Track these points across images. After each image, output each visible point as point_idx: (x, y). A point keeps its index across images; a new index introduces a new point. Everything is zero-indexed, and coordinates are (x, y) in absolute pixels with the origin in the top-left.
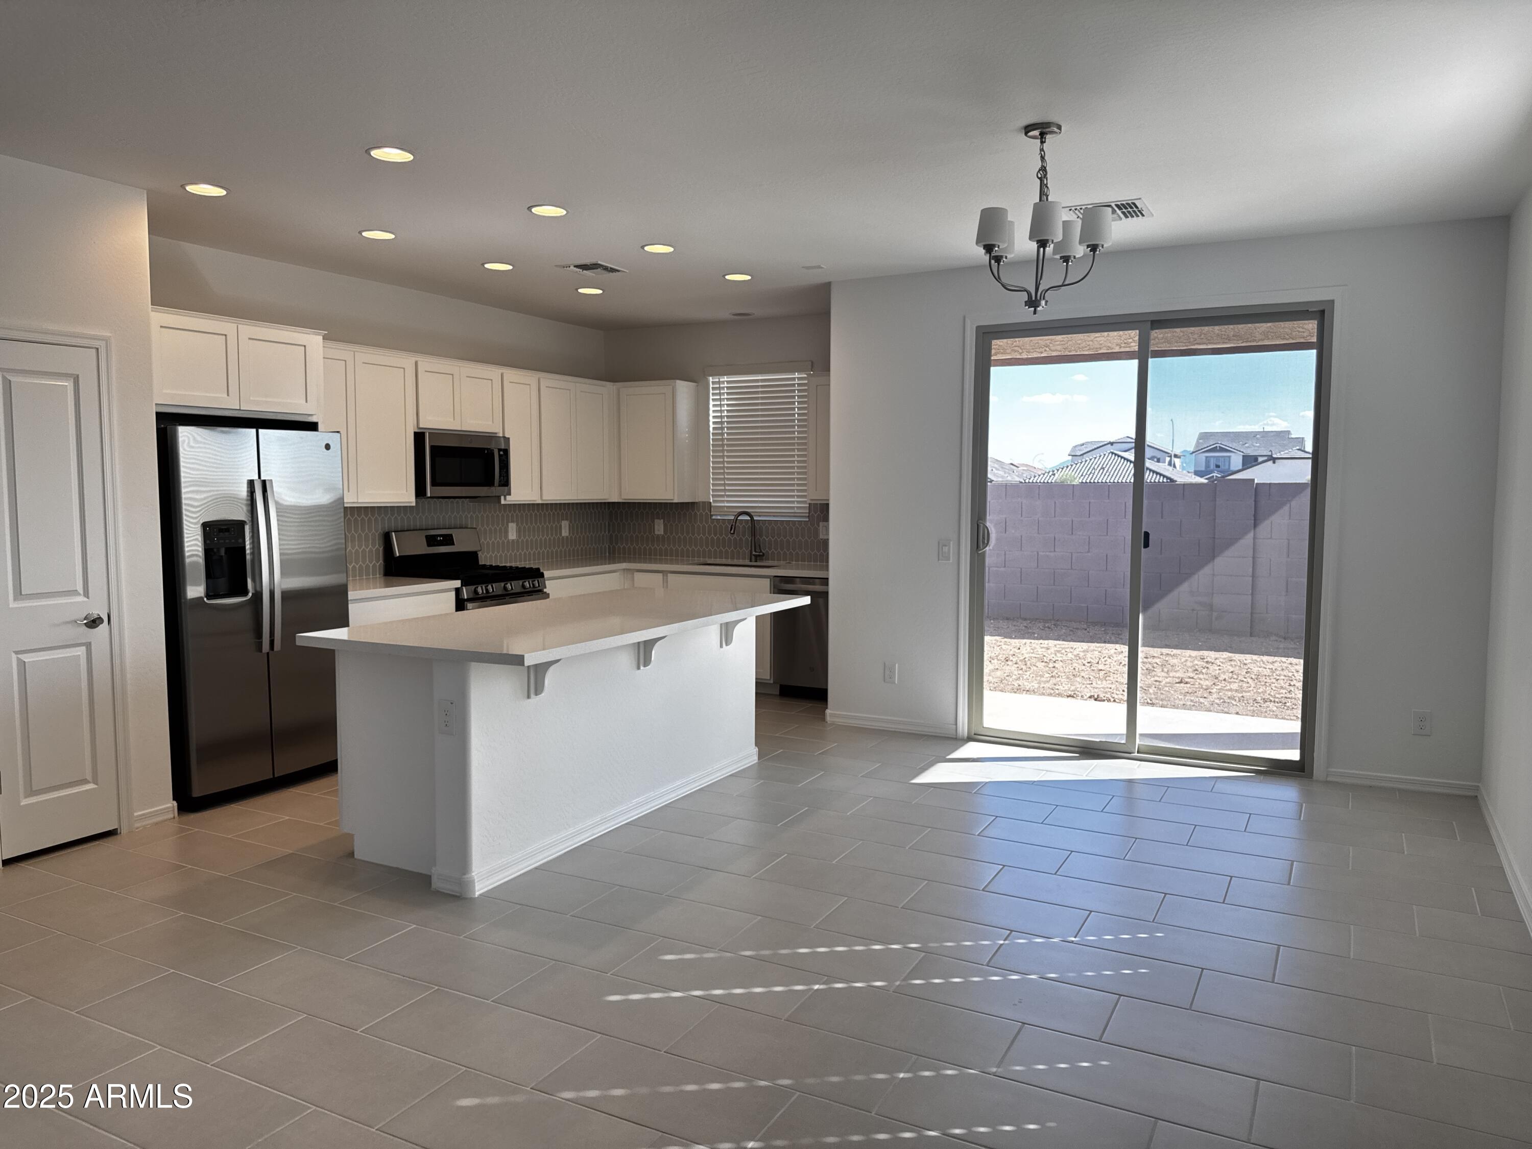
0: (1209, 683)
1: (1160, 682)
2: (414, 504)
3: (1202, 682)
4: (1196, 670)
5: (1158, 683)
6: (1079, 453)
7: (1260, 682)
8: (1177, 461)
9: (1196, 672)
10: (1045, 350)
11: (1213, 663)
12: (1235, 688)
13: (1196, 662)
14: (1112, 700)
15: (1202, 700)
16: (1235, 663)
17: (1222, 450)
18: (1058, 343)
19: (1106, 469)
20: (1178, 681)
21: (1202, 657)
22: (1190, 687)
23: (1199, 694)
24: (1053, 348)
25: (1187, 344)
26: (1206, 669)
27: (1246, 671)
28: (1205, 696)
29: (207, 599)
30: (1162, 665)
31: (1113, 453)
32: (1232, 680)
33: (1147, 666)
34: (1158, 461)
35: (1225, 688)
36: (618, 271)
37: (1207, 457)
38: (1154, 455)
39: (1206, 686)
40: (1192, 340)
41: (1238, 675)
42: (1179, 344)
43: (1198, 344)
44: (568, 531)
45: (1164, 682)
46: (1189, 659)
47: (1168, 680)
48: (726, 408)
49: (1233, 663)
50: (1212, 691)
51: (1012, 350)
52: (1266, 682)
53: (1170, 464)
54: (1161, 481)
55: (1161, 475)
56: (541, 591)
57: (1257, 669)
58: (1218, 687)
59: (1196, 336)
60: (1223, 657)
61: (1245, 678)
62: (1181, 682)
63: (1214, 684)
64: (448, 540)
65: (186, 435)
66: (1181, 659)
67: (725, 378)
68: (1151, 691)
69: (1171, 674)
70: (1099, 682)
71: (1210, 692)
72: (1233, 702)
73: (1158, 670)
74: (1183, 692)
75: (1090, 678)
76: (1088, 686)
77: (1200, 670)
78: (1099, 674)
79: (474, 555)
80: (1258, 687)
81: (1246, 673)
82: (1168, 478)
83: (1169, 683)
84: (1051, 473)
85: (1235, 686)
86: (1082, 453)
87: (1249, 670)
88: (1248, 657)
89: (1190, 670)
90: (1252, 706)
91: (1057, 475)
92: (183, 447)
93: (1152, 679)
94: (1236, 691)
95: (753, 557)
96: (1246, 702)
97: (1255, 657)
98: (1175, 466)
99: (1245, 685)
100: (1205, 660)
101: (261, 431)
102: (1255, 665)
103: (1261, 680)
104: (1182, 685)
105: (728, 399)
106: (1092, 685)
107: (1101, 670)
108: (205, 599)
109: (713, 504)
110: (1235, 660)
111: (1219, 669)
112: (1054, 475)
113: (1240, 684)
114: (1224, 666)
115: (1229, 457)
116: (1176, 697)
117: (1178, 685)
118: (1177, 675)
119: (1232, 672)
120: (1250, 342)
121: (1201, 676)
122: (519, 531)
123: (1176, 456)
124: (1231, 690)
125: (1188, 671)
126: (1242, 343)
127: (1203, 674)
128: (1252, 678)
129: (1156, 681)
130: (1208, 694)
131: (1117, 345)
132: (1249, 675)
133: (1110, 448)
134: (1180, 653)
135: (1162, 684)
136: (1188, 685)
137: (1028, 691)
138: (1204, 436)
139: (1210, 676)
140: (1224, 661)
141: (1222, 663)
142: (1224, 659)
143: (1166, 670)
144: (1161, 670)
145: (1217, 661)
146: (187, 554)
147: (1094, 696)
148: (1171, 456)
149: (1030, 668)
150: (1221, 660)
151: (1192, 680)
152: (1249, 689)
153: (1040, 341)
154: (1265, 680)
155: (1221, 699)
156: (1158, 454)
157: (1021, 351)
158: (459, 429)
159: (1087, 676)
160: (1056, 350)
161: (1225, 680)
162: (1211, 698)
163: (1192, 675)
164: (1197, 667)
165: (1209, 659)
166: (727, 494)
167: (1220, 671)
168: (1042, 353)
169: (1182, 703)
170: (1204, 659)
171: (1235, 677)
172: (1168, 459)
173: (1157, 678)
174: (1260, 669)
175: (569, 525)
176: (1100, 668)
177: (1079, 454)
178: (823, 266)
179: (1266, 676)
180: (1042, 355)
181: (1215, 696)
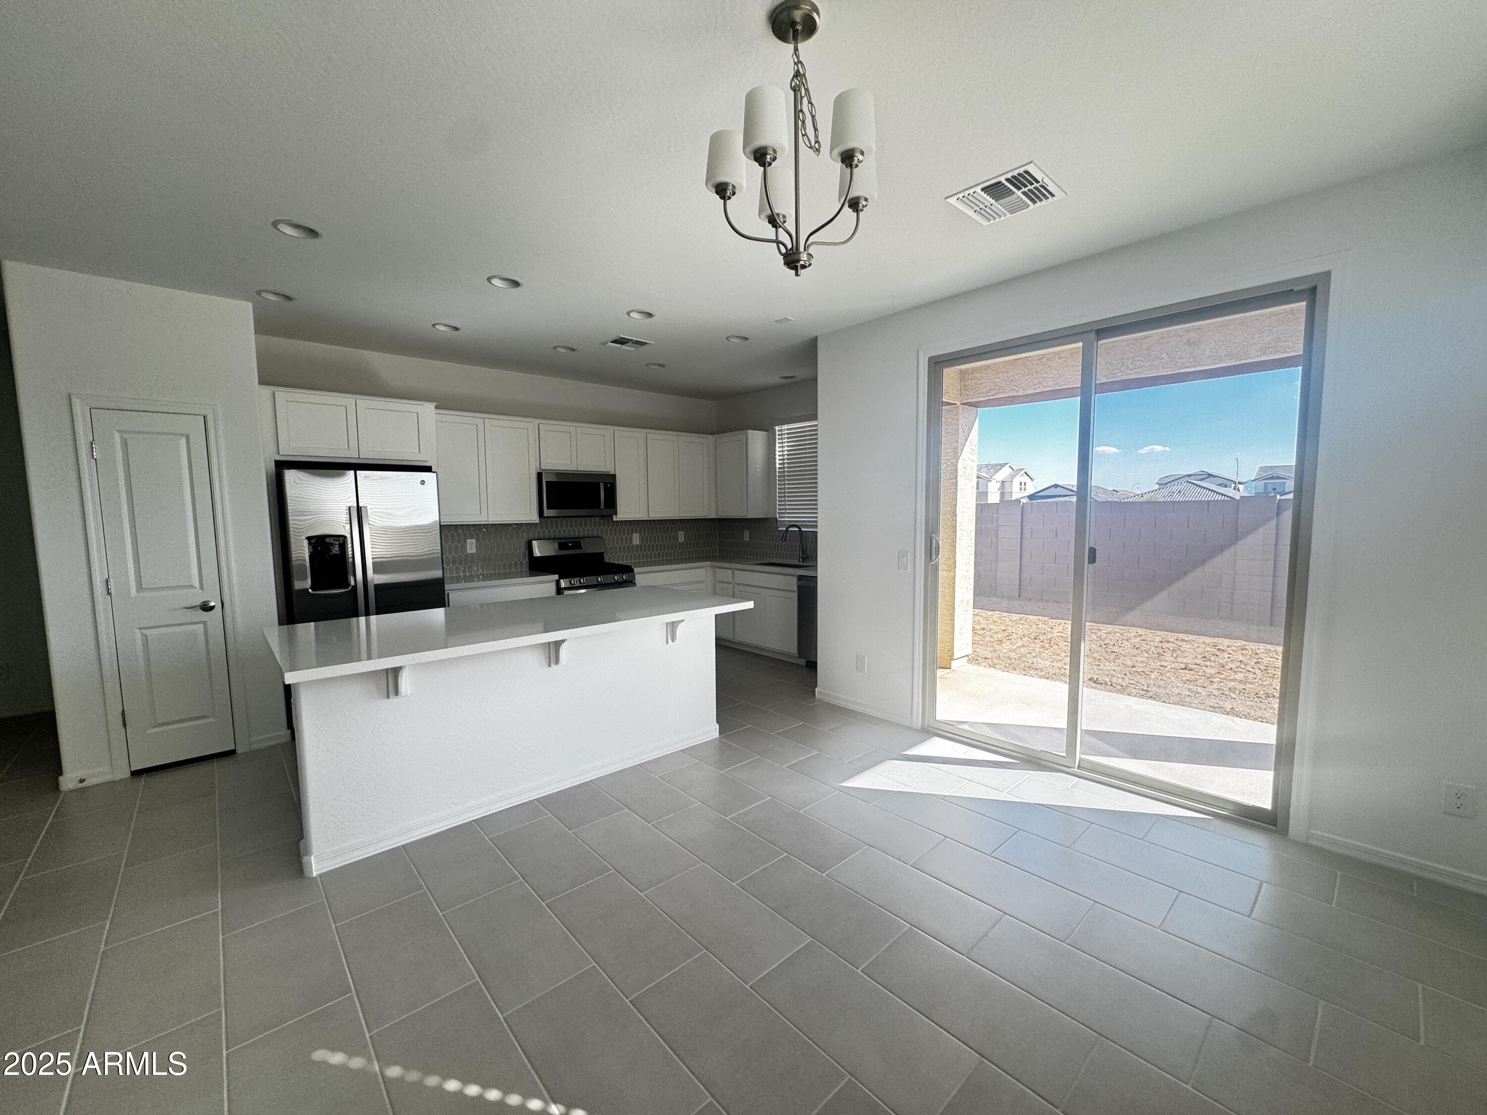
0: (1213, 671)
1: (1165, 667)
2: (538, 522)
3: (1207, 670)
4: (1205, 657)
5: (1162, 668)
6: (1164, 482)
7: (1268, 673)
8: (1241, 487)
9: (1204, 659)
10: (1039, 387)
11: (1224, 651)
12: (1240, 678)
13: (1208, 649)
14: (1109, 683)
15: (1200, 690)
16: (1247, 653)
17: (1278, 478)
18: (1050, 380)
19: (1182, 493)
20: (1183, 666)
21: (1215, 644)
22: (1193, 675)
23: (1200, 682)
24: (1045, 385)
25: (1175, 369)
26: (1215, 656)
27: (1256, 660)
28: (1205, 685)
29: (312, 590)
30: (1173, 650)
31: (1188, 482)
32: (1240, 670)
33: (1158, 650)
34: (1226, 486)
35: (1229, 678)
36: (646, 343)
37: (1265, 483)
38: (1222, 482)
39: (1210, 674)
40: (1179, 364)
41: (1246, 665)
42: (1166, 370)
43: (1185, 367)
44: (683, 538)
45: (1169, 668)
46: (1202, 646)
47: (1173, 666)
48: (786, 448)
49: (1244, 652)
50: (1213, 680)
51: (1010, 389)
52: (1274, 674)
53: (1235, 488)
54: (1222, 499)
55: (1225, 496)
56: (632, 581)
57: (1268, 659)
58: (1221, 677)
59: (1184, 361)
60: (1236, 645)
61: (1253, 668)
62: (1185, 669)
63: (1219, 673)
64: (577, 545)
65: (290, 476)
66: (1193, 645)
67: (786, 427)
68: (1153, 676)
69: (1179, 660)
70: (1107, 664)
71: (1212, 682)
72: (1232, 694)
73: (1168, 656)
74: (1184, 679)
75: (1100, 659)
76: (1095, 667)
77: (1208, 658)
78: (1110, 655)
79: (601, 555)
80: (1265, 679)
81: (1255, 663)
82: (1231, 498)
83: (1174, 668)
84: (1140, 496)
85: (1240, 676)
86: (1166, 482)
87: (1259, 660)
88: (1262, 646)
89: (1199, 656)
90: (1252, 701)
91: (1144, 497)
92: (290, 483)
93: (1159, 664)
94: (1240, 681)
95: (801, 559)
96: (1246, 695)
97: (1269, 647)
98: (1238, 490)
99: (1251, 676)
100: (1217, 648)
101: (358, 472)
102: (1267, 655)
103: (1269, 671)
104: (1186, 671)
105: (788, 442)
106: (1099, 667)
107: (1114, 652)
108: (310, 590)
109: (778, 519)
110: (1247, 649)
111: (1229, 658)
112: (1142, 496)
113: (1246, 675)
114: (1235, 654)
115: (1284, 483)
116: (1174, 685)
117: (1182, 671)
118: (1185, 661)
119: (1241, 661)
120: (1245, 359)
121: (1208, 663)
122: (642, 539)
123: (1240, 483)
124: (1234, 680)
125: (1196, 657)
126: (1235, 362)
127: (1211, 661)
128: (1260, 669)
129: (1161, 666)
130: (1209, 683)
131: (1104, 376)
132: (1257, 665)
133: (1188, 479)
134: (1194, 639)
135: (1166, 669)
136: (1192, 672)
137: (1036, 669)
138: (1264, 469)
139: (1217, 663)
140: (1236, 649)
141: (1234, 651)
142: (1237, 647)
143: (1175, 655)
144: (1170, 655)
145: (1229, 649)
146: (294, 559)
147: (1093, 679)
148: (1235, 483)
149: (1051, 646)
150: (1234, 648)
151: (1198, 666)
152: (1255, 681)
153: (1034, 380)
154: (1274, 672)
155: (1221, 690)
156: (1225, 482)
157: (1017, 389)
158: (576, 469)
159: (1098, 657)
160: (1049, 386)
161: (1231, 669)
162: (1210, 688)
163: (1199, 661)
164: (1206, 654)
165: (1221, 647)
166: (787, 511)
167: (1229, 660)
168: (1035, 389)
169: (1177, 691)
170: (1216, 646)
171: (1243, 666)
172: (1233, 485)
173: (1164, 663)
174: (1271, 660)
175: (685, 535)
176: (1114, 650)
177: (1163, 484)
178: (791, 319)
179: (1275, 667)
180: (1036, 391)
181: (1215, 686)
